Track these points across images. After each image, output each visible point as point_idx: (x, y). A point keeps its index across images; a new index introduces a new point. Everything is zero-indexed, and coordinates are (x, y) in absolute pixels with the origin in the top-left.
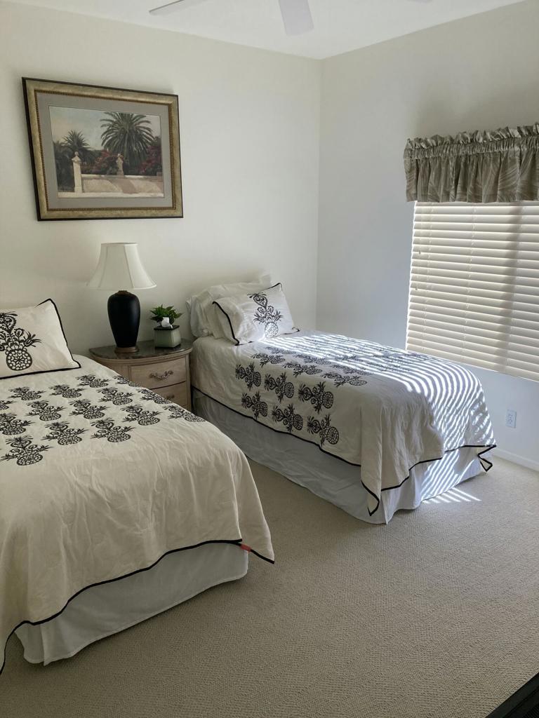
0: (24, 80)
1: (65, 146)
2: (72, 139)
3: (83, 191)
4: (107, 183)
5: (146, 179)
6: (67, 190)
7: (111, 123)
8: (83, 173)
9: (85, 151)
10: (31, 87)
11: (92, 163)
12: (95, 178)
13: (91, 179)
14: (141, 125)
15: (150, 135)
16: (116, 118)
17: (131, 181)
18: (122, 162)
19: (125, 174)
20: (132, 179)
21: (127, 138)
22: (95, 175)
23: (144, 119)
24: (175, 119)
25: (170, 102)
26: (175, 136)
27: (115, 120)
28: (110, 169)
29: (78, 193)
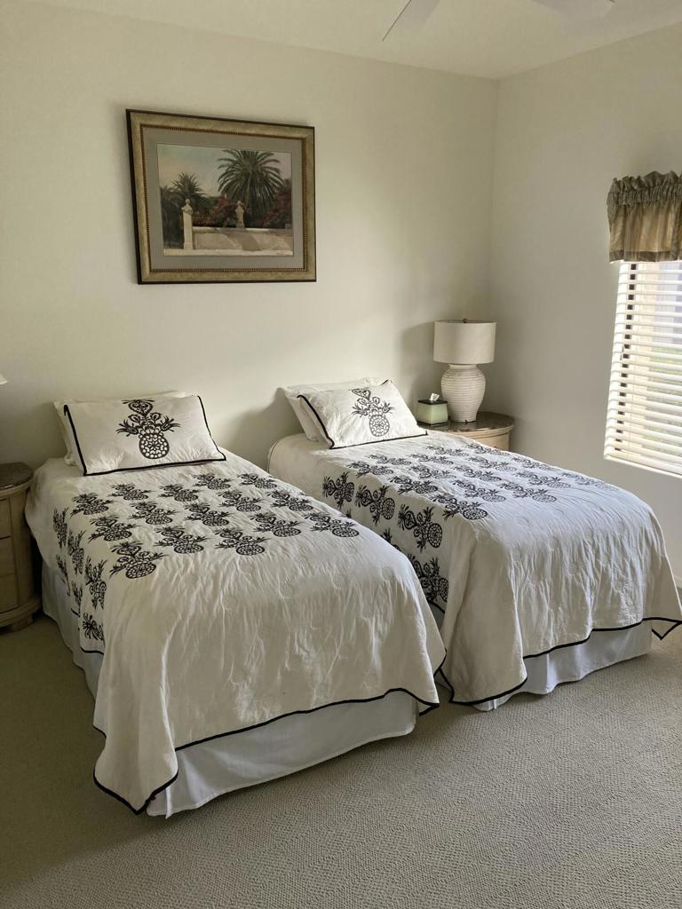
0: (128, 112)
1: (174, 193)
2: (183, 183)
3: (194, 248)
4: (223, 237)
5: (271, 232)
6: (174, 247)
7: (230, 163)
8: (194, 225)
9: (198, 198)
10: (137, 121)
11: (206, 212)
12: (211, 232)
13: (205, 233)
14: (268, 165)
15: (279, 177)
16: (237, 157)
17: (254, 235)
18: (243, 211)
19: (246, 227)
20: (255, 232)
21: (249, 180)
22: (209, 228)
23: (271, 158)
24: (309, 157)
25: (304, 136)
26: (309, 179)
27: (235, 159)
28: (228, 219)
29: (188, 250)
